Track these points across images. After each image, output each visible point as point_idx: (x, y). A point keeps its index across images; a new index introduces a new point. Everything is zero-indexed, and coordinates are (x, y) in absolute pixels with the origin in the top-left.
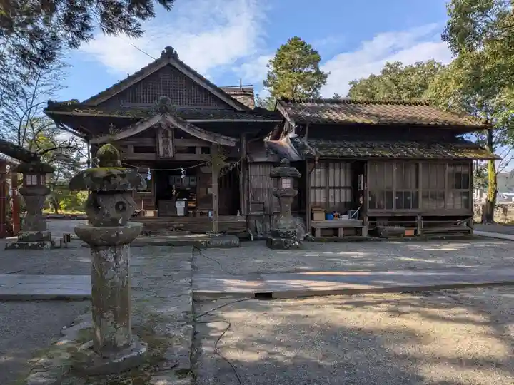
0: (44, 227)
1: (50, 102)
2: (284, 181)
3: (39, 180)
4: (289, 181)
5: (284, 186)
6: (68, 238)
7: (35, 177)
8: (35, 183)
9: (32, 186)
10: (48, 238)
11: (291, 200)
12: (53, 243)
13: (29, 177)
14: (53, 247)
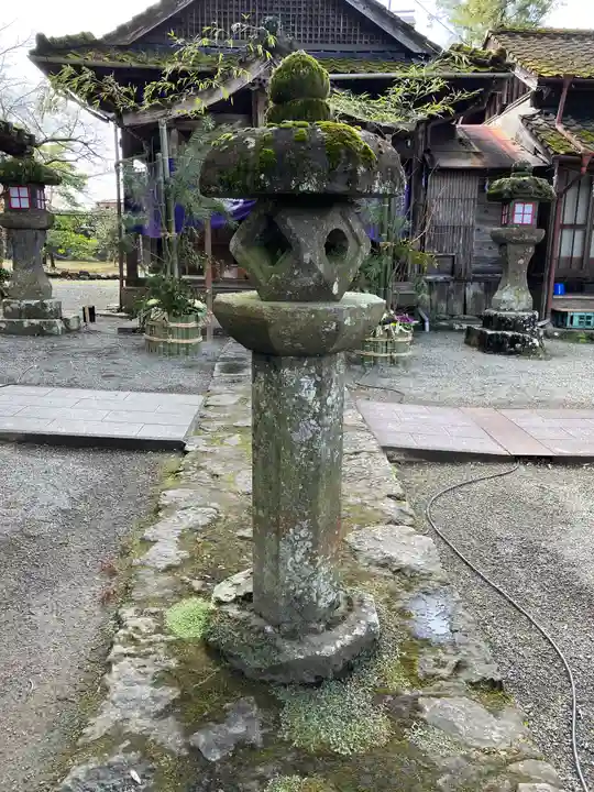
0: (48, 292)
1: (41, 39)
2: (519, 208)
3: (32, 198)
4: (529, 208)
5: (517, 219)
6: (91, 313)
7: (24, 192)
8: (25, 204)
9: (20, 210)
10: (57, 313)
11: (531, 250)
12: (66, 321)
13: (14, 192)
14: (68, 330)
